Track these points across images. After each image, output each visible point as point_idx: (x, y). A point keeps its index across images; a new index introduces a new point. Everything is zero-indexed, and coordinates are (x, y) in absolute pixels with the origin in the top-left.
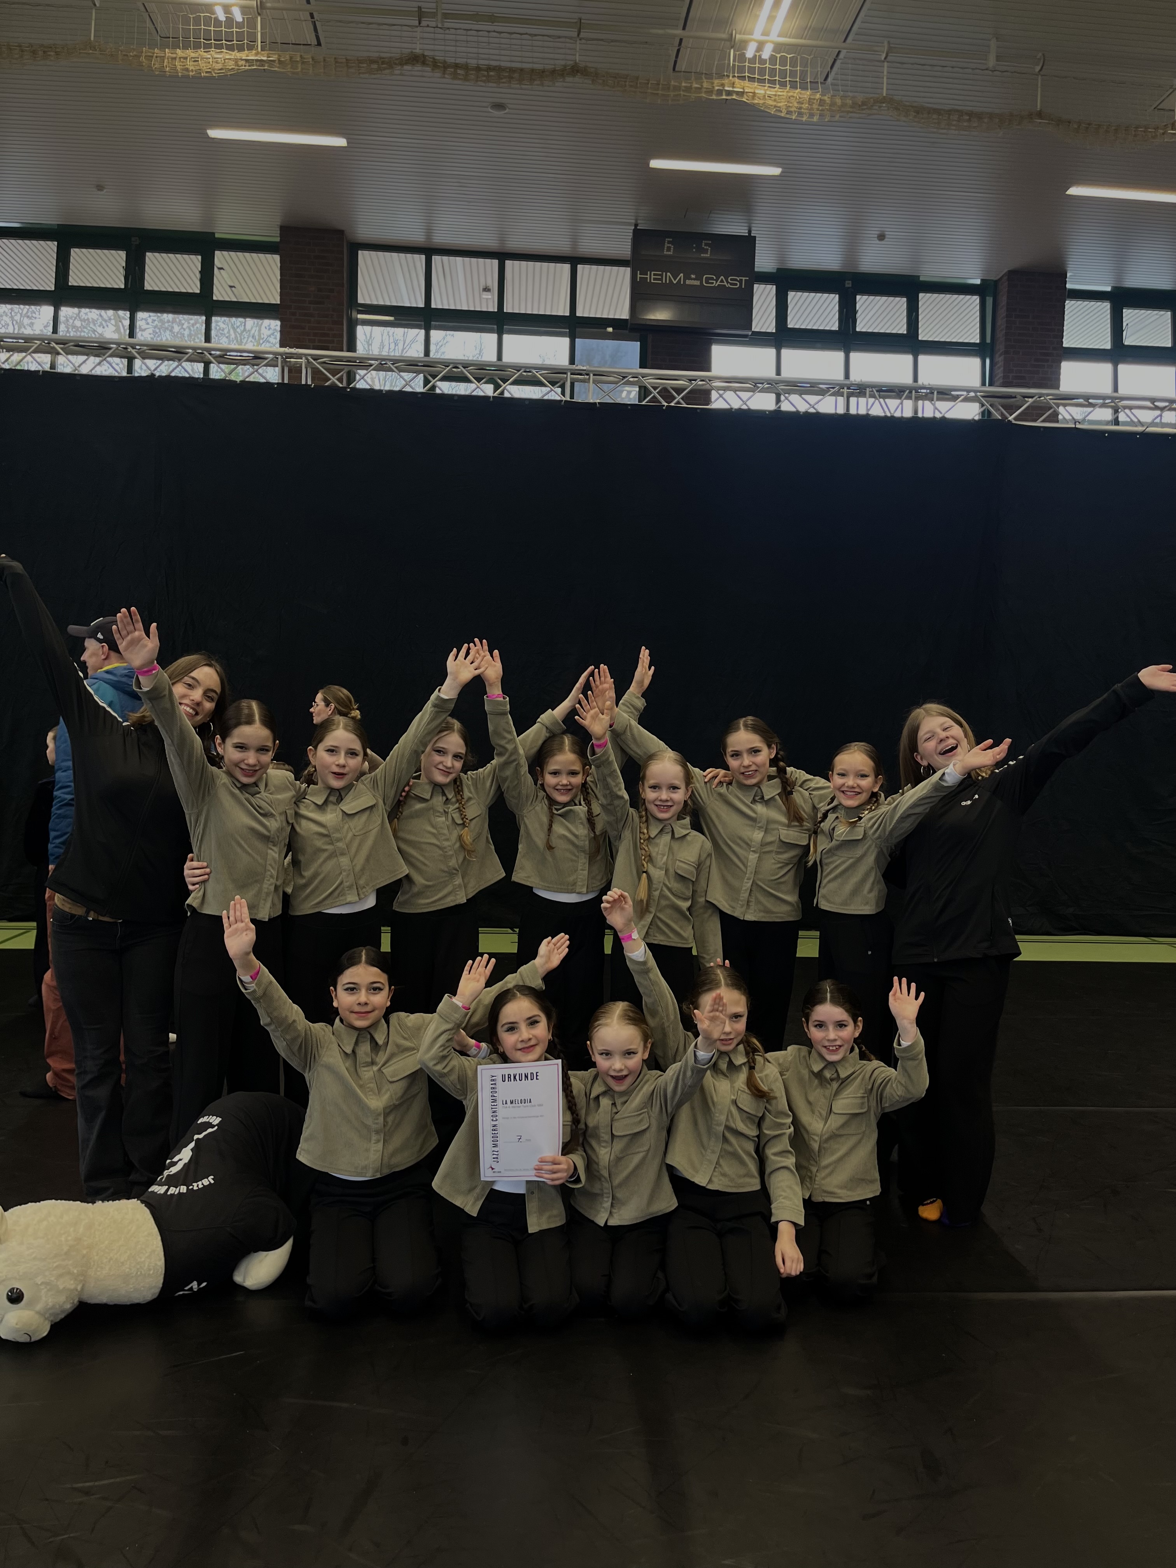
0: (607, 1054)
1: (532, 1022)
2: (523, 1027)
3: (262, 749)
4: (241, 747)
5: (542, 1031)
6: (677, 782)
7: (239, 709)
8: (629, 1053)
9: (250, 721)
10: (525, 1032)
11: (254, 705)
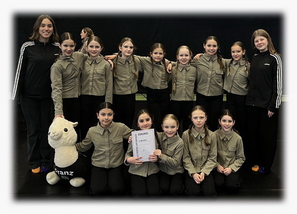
0: (167, 127)
1: (148, 120)
3: (72, 46)
4: (66, 46)
5: (150, 122)
6: (188, 54)
7: (64, 35)
8: (173, 127)
9: (68, 39)
10: (145, 122)
11: (68, 34)
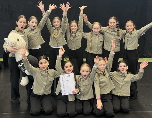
0: (83, 71)
2: (69, 67)
3: (24, 23)
6: (98, 28)
7: (21, 16)
8: (87, 71)
10: (69, 68)
